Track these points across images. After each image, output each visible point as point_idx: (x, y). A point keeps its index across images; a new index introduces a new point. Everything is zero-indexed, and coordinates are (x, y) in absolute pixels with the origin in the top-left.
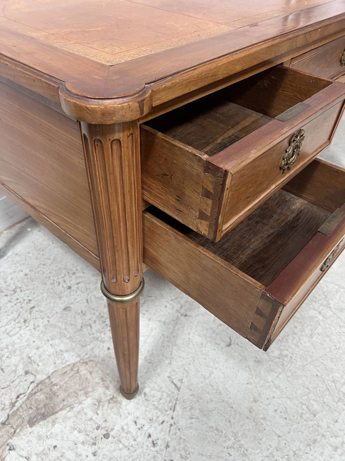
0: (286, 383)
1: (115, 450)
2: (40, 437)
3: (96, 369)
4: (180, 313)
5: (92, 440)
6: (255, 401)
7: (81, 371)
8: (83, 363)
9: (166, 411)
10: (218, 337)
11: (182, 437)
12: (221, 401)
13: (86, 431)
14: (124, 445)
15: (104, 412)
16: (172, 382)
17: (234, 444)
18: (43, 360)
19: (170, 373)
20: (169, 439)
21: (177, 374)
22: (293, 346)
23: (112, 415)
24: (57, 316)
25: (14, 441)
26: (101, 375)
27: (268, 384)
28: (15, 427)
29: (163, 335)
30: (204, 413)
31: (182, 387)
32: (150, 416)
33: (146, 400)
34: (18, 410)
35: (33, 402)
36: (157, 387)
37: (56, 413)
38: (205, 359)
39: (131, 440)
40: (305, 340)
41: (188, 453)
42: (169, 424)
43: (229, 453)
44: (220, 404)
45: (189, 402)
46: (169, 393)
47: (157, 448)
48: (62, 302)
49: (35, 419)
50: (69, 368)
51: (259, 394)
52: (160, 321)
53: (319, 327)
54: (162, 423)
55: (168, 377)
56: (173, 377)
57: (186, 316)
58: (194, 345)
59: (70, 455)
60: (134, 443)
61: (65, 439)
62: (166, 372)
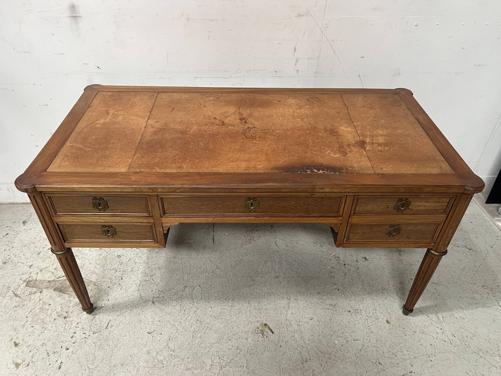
0: (143, 373)
1: (61, 325)
2: (51, 297)
3: (95, 290)
4: (153, 299)
5: (60, 314)
6: (122, 365)
8: (94, 284)
9: (91, 331)
10: (151, 325)
11: (82, 345)
12: (112, 350)
13: (63, 309)
14: (65, 326)
15: (76, 309)
16: (109, 323)
17: (92, 369)
18: (86, 270)
19: (113, 319)
20: (78, 341)
21: (114, 322)
22: (172, 364)
23: (76, 312)
24: (112, 256)
25: (45, 291)
26: (92, 295)
27: (137, 365)
28: (50, 286)
30: (100, 347)
31: (108, 329)
32: (85, 326)
33: (92, 320)
34: (58, 281)
35: (64, 283)
36: (101, 319)
37: (65, 294)
38: (132, 328)
39: (69, 328)
40: (182, 367)
41: (76, 352)
42: (85, 336)
43: (85, 369)
44: (110, 350)
45: (102, 337)
46: (102, 326)
47: (71, 340)
48: (122, 251)
49: (57, 289)
50: (88, 281)
51: (127, 364)
52: (140, 295)
53: (199, 370)
54: (84, 334)
55: (110, 320)
56: (111, 322)
57: (153, 303)
58: (137, 318)
59: (49, 312)
60: (68, 330)
61: (55, 305)
62: (112, 317)
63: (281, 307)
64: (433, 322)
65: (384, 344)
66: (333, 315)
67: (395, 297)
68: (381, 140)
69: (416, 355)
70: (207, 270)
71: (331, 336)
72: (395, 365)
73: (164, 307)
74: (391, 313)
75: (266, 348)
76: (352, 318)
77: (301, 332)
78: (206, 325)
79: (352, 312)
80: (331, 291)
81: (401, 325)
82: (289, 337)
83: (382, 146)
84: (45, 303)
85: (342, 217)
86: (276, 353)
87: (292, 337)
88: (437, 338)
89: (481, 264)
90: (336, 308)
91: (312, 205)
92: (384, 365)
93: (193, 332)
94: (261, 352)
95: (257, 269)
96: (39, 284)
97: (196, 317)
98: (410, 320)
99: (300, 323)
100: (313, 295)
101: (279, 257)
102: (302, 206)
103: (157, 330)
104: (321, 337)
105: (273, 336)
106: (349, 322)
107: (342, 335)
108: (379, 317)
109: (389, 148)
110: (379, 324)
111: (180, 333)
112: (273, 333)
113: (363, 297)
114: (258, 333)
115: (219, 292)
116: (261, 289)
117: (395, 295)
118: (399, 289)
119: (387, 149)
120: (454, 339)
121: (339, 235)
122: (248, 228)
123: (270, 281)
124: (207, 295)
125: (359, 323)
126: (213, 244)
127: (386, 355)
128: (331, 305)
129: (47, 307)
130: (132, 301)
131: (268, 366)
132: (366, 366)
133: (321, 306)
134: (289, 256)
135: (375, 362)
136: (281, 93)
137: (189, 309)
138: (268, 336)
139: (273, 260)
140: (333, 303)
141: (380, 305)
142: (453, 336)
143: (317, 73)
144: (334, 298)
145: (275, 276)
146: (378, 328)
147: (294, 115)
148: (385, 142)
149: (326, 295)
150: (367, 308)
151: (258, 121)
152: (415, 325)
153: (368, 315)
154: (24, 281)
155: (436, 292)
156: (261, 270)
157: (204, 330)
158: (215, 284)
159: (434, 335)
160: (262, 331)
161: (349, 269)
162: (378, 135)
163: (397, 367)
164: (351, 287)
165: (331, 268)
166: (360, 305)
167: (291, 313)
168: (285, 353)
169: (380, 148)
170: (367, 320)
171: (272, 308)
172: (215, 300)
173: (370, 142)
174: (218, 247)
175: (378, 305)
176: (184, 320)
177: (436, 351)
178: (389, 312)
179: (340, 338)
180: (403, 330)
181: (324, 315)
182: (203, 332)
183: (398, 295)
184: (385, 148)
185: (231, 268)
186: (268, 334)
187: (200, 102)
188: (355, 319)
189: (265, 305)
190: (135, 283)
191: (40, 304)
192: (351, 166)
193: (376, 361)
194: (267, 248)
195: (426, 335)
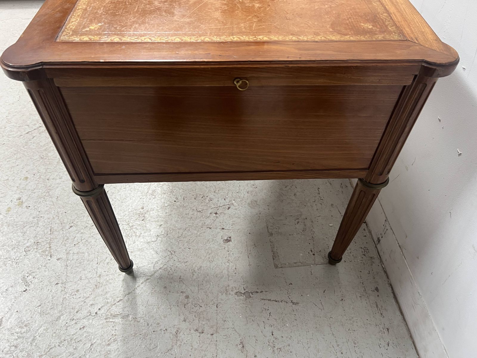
65: (93, 236)
69: (69, 268)
72: (64, 242)
80: (174, 194)
88: (85, 302)
90: (149, 195)
92: (69, 230)
106: (129, 206)
108: (129, 238)
117: (161, 266)
125: (126, 216)
127: (78, 235)
128: (154, 191)
132: (72, 213)
135: (74, 222)
140: (157, 194)
142: (82, 327)
144: (164, 195)
149: (168, 188)
152: (109, 280)
153: (134, 227)
155: (161, 330)
159: (90, 300)
163: (62, 243)
177: (68, 295)
183: (160, 270)
193: (74, 224)
195: (93, 289)
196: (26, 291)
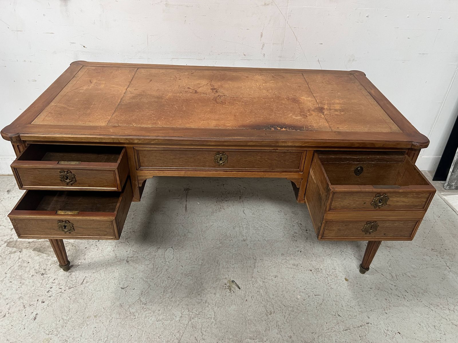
0: (116, 324)
1: (38, 281)
2: (30, 256)
3: (73, 251)
4: (127, 259)
5: (38, 271)
6: (95, 317)
7: (68, 247)
8: (72, 245)
9: (67, 286)
10: (124, 281)
11: (58, 299)
12: (86, 303)
13: (41, 267)
14: (42, 282)
15: (53, 267)
16: (84, 280)
17: (66, 320)
19: (89, 276)
20: (54, 295)
21: (89, 279)
22: (144, 316)
23: (53, 270)
25: (24, 251)
26: (70, 254)
27: (110, 317)
28: (30, 246)
29: (108, 261)
30: (75, 300)
31: (83, 285)
32: (61, 282)
33: (68, 276)
34: (37, 242)
35: (43, 244)
36: (77, 276)
37: (43, 253)
38: (107, 284)
39: (46, 283)
40: (153, 319)
41: (51, 305)
42: (61, 291)
43: (60, 320)
44: (84, 303)
45: (77, 291)
46: (77, 282)
47: (47, 294)
49: (37, 249)
50: (67, 243)
51: (101, 316)
52: (116, 255)
53: (169, 321)
54: (60, 288)
55: (86, 276)
56: (87, 278)
57: (128, 262)
58: (112, 275)
59: (28, 269)
60: (45, 285)
61: (34, 263)
62: (88, 274)
63: (247, 266)
64: (387, 280)
65: (343, 298)
66: (295, 273)
67: (352, 258)
68: (337, 107)
69: (372, 309)
70: (179, 234)
71: (294, 292)
72: (353, 317)
73: (137, 265)
74: (349, 272)
75: (233, 302)
76: (313, 277)
77: (266, 288)
78: (177, 282)
79: (313, 271)
80: (294, 253)
81: (358, 283)
82: (255, 292)
83: (339, 112)
84: (24, 261)
85: (303, 172)
86: (242, 306)
87: (258, 292)
88: (391, 294)
89: (430, 231)
90: (298, 267)
91: (275, 160)
92: (342, 316)
93: (165, 288)
94: (228, 305)
95: (226, 233)
96: (19, 245)
97: (167, 275)
98: (366, 278)
99: (265, 280)
100: (277, 256)
101: (246, 223)
102: (266, 161)
103: (130, 286)
104: (284, 292)
105: (239, 291)
106: (310, 279)
107: (304, 291)
108: (338, 275)
109: (344, 113)
110: (338, 281)
111: (152, 288)
112: (240, 288)
113: (323, 258)
114: (226, 289)
115: (189, 253)
116: (229, 251)
117: (353, 256)
118: (356, 252)
119: (343, 114)
120: (407, 294)
121: (300, 190)
122: (218, 198)
123: (238, 244)
124: (179, 255)
125: (320, 280)
126: (185, 212)
127: (345, 308)
128: (294, 265)
129: (25, 264)
130: (108, 260)
131: (235, 317)
132: (326, 318)
133: (284, 265)
134: (255, 223)
135: (334, 314)
136: (249, 71)
137: (161, 267)
138: (235, 292)
139: (241, 225)
140: (296, 263)
141: (339, 265)
142: (406, 292)
143: (281, 57)
144: (297, 258)
145: (242, 240)
146: (337, 285)
147: (261, 87)
148: (341, 109)
149: (290, 256)
150: (327, 267)
151: (227, 91)
152: (371, 282)
153: (328, 273)
154: (5, 242)
155: (390, 254)
156: (229, 234)
157: (175, 286)
158: (187, 246)
159: (389, 291)
160: (230, 287)
161: (311, 234)
162: (335, 104)
163: (355, 319)
164: (313, 249)
165: (294, 233)
166: (320, 265)
167: (257, 271)
168: (250, 306)
169: (336, 113)
170: (327, 278)
171: (239, 267)
172: (186, 259)
173: (328, 108)
174: (190, 214)
175: (337, 265)
176: (156, 277)
177: (391, 305)
178: (347, 271)
179: (302, 293)
180: (360, 287)
181: (288, 273)
182: (174, 288)
183: (356, 256)
184: (341, 113)
185: (201, 232)
186: (235, 290)
187: (175, 76)
188: (316, 277)
189: (233, 264)
190: (111, 244)
191: (19, 262)
192: (310, 126)
193: (336, 314)
194: (236, 215)
195: (381, 291)
196: (399, 332)
